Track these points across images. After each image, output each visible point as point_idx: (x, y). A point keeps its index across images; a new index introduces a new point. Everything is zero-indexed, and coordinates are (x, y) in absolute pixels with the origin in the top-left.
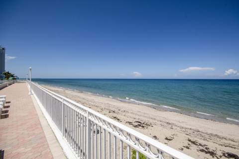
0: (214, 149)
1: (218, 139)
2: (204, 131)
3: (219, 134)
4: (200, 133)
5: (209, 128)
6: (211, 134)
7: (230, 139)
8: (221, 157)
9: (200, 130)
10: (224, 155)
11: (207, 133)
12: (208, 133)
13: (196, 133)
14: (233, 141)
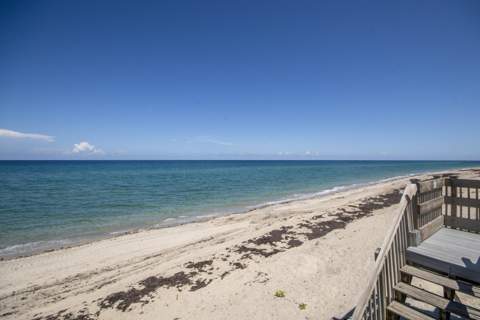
0: (82, 308)
1: (84, 282)
2: (49, 282)
3: (82, 271)
4: (43, 290)
5: (60, 269)
6: (68, 280)
7: (103, 270)
8: (98, 314)
9: (40, 283)
10: (103, 306)
11: (58, 284)
12: (60, 281)
13: (30, 296)
14: (109, 270)
